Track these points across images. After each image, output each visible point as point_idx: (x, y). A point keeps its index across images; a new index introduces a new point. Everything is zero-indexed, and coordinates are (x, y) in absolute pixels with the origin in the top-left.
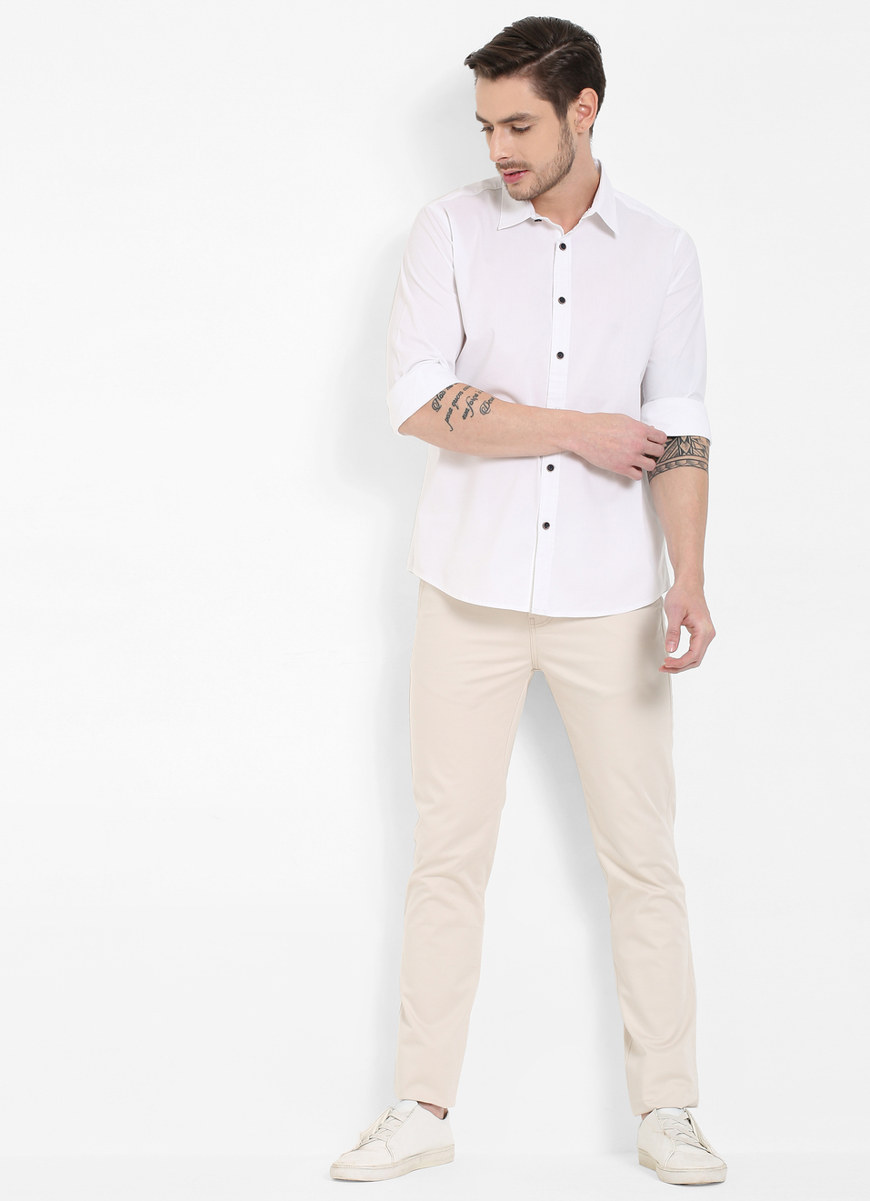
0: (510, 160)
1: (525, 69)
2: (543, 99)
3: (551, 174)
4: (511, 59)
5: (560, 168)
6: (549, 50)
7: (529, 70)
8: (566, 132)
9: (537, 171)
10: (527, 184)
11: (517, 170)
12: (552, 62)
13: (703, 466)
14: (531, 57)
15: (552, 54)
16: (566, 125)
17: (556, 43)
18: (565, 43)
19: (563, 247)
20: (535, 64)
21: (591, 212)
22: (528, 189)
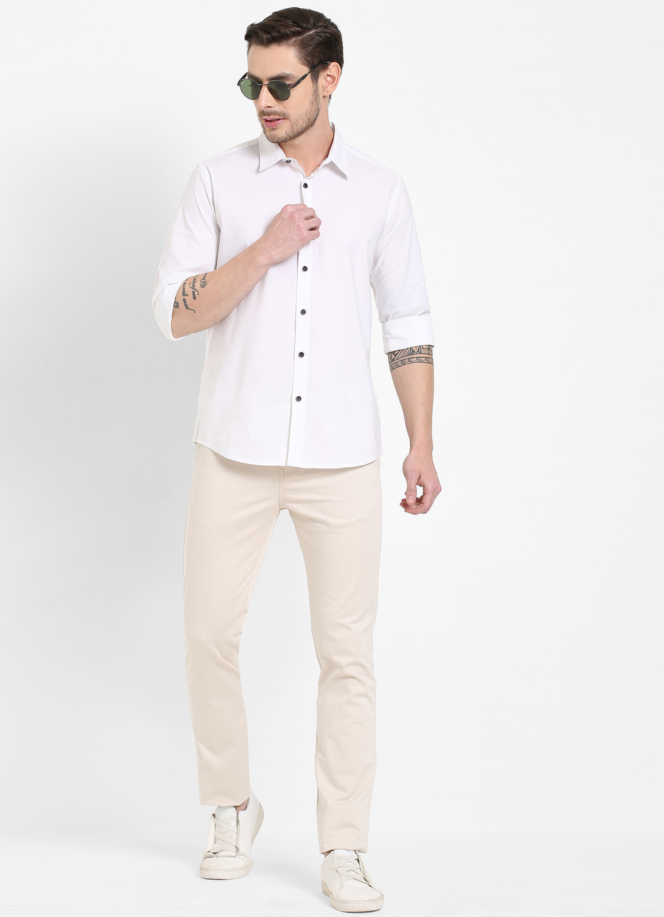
0: (273, 109)
1: (293, 40)
2: (304, 64)
3: (302, 124)
4: (283, 30)
5: (309, 120)
6: (309, 30)
7: (295, 41)
8: (316, 92)
9: (292, 119)
10: (283, 130)
11: (278, 117)
12: (311, 38)
13: (429, 361)
14: (298, 31)
15: (311, 33)
16: (317, 88)
17: (315, 26)
18: (321, 27)
19: (306, 186)
20: (300, 38)
21: (328, 161)
22: (284, 133)
